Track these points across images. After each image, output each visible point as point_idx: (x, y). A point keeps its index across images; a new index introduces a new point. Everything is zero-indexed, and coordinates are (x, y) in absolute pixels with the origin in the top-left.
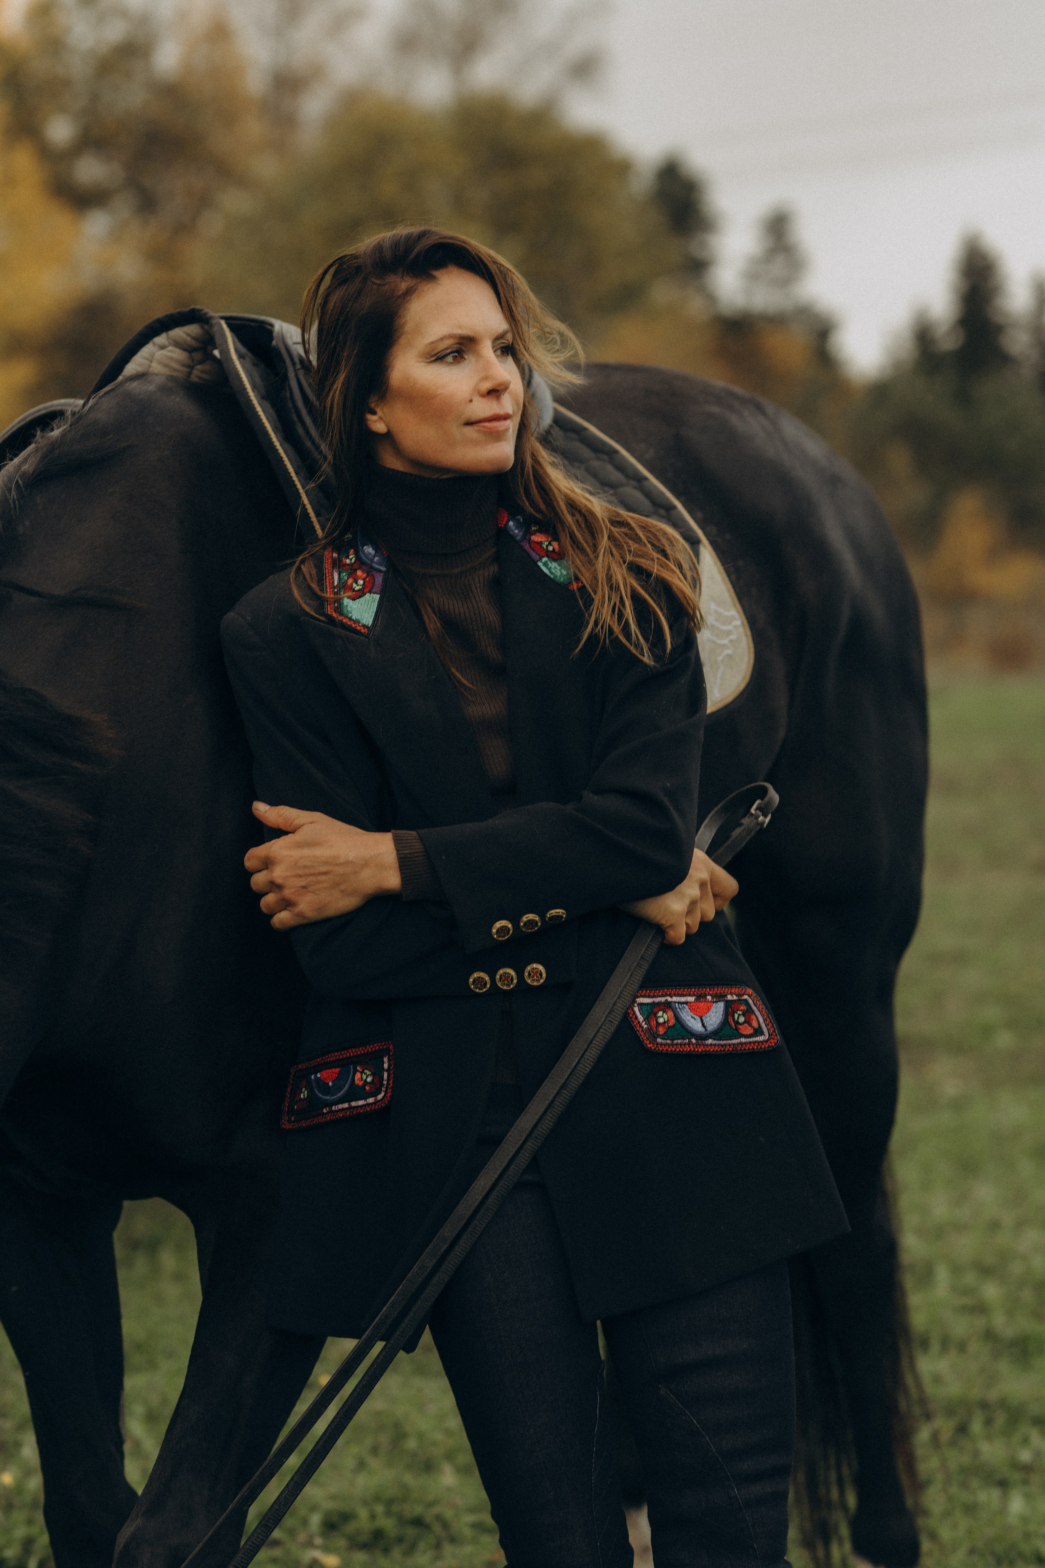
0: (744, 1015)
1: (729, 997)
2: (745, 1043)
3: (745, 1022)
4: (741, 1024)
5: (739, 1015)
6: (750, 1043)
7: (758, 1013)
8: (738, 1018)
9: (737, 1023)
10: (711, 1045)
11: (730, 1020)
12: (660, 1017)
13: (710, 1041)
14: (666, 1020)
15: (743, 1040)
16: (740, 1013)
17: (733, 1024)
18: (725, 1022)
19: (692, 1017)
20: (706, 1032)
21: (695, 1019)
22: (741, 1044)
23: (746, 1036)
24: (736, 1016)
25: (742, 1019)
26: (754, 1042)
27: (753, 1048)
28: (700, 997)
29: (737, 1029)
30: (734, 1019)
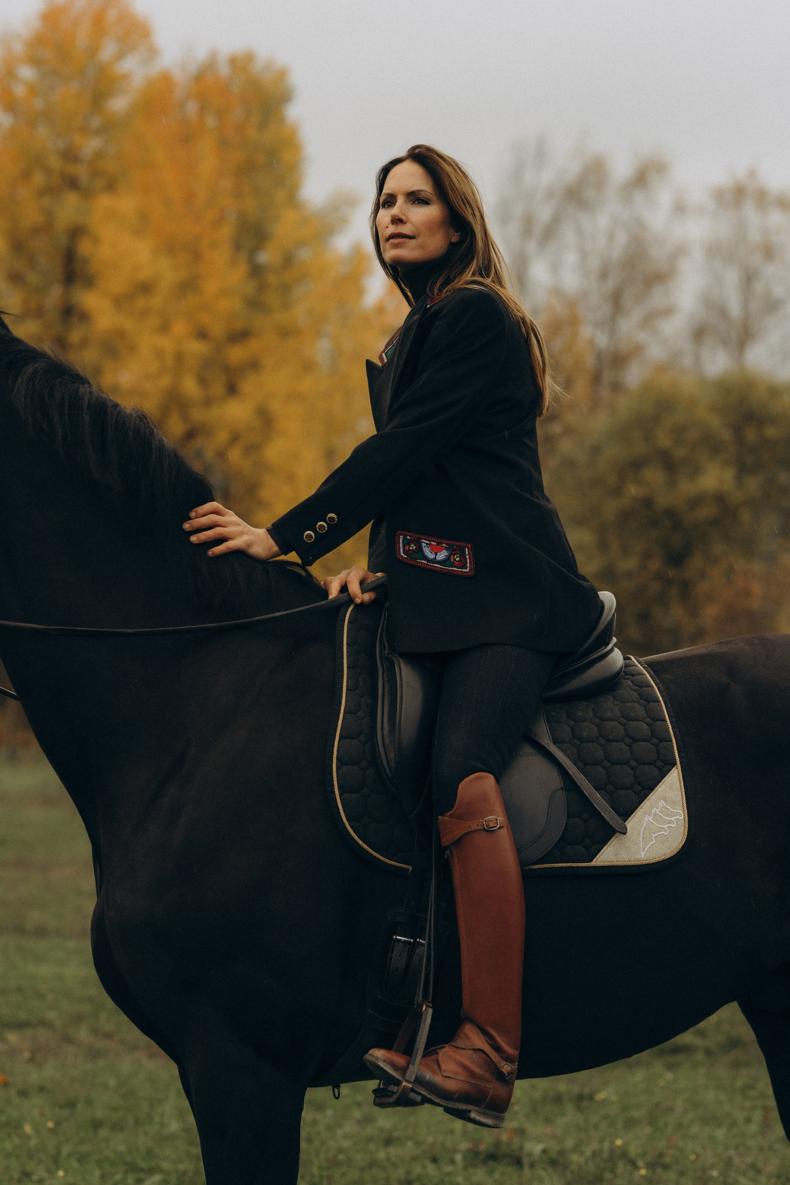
0: (460, 557)
1: (455, 547)
2: (455, 570)
3: (459, 561)
4: (457, 561)
5: (457, 557)
6: (457, 571)
7: (468, 558)
9: (455, 560)
10: (436, 567)
11: (452, 557)
12: (411, 547)
13: (436, 565)
14: (414, 549)
16: (458, 555)
17: (452, 560)
18: (448, 559)
19: (430, 552)
20: (435, 560)
21: (431, 553)
22: (453, 570)
23: (456, 567)
24: (456, 556)
26: (460, 571)
27: (458, 574)
28: (438, 544)
29: (454, 563)
30: (454, 558)
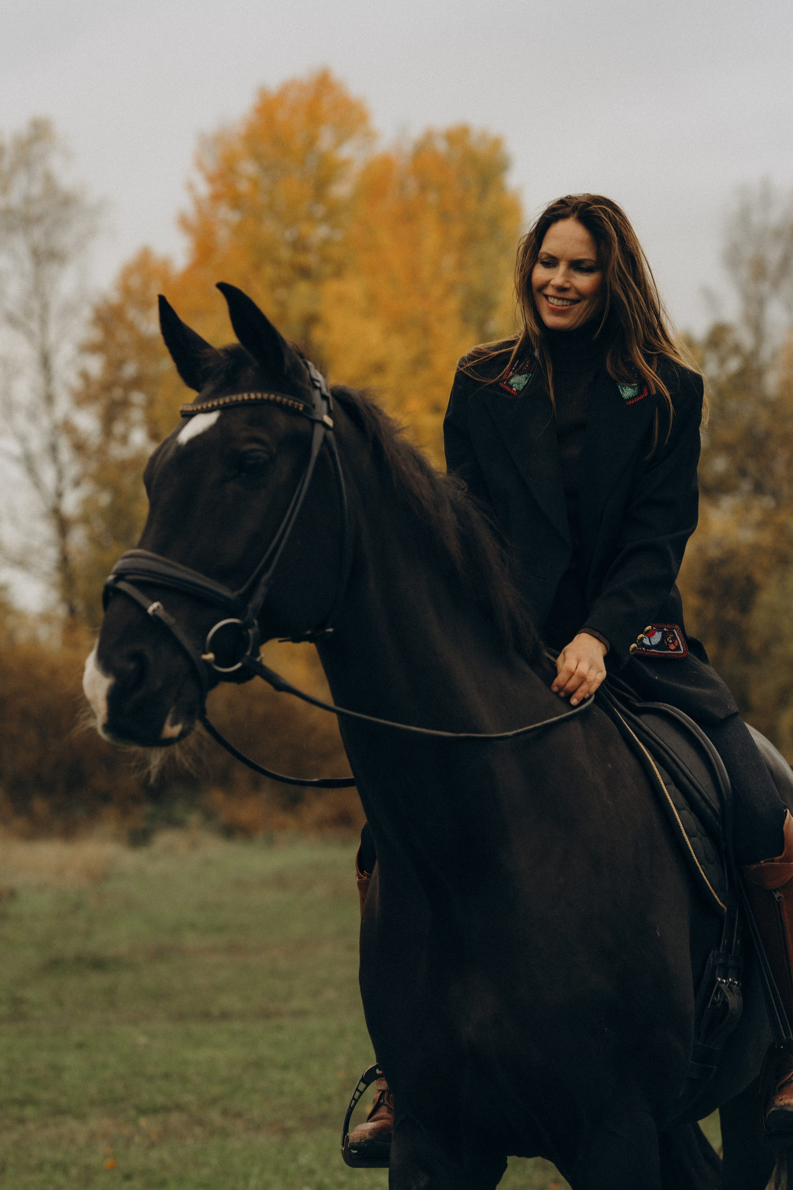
0: (672, 639)
1: (665, 629)
2: (671, 654)
3: (672, 643)
4: (670, 644)
5: (669, 639)
6: (674, 654)
7: (679, 639)
8: (669, 641)
9: (668, 643)
10: (652, 652)
11: (665, 641)
13: (652, 650)
15: (670, 652)
18: (662, 642)
23: (671, 650)
24: (668, 639)
25: (671, 641)
26: (676, 654)
27: (675, 657)
29: (668, 646)
30: (667, 641)
